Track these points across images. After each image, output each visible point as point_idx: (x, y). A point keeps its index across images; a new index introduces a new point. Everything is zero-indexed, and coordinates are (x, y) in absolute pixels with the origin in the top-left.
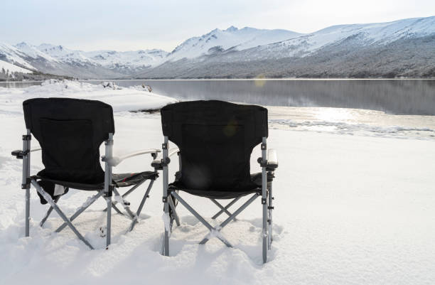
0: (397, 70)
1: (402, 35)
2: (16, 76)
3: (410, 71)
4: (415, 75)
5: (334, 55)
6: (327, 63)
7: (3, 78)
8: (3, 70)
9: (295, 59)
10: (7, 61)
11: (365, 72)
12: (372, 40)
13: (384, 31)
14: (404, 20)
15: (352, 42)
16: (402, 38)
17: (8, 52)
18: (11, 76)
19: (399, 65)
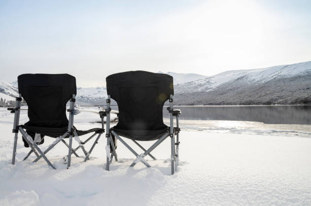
0: (272, 99)
1: (275, 77)
2: (11, 103)
3: (281, 100)
4: (286, 102)
5: (229, 90)
6: (225, 95)
7: (2, 105)
8: (2, 99)
9: (203, 92)
10: (5, 93)
11: (250, 101)
12: (254, 80)
13: (262, 74)
14: (276, 67)
15: (241, 81)
16: (275, 78)
17: (6, 87)
18: (7, 104)
19: (274, 97)
